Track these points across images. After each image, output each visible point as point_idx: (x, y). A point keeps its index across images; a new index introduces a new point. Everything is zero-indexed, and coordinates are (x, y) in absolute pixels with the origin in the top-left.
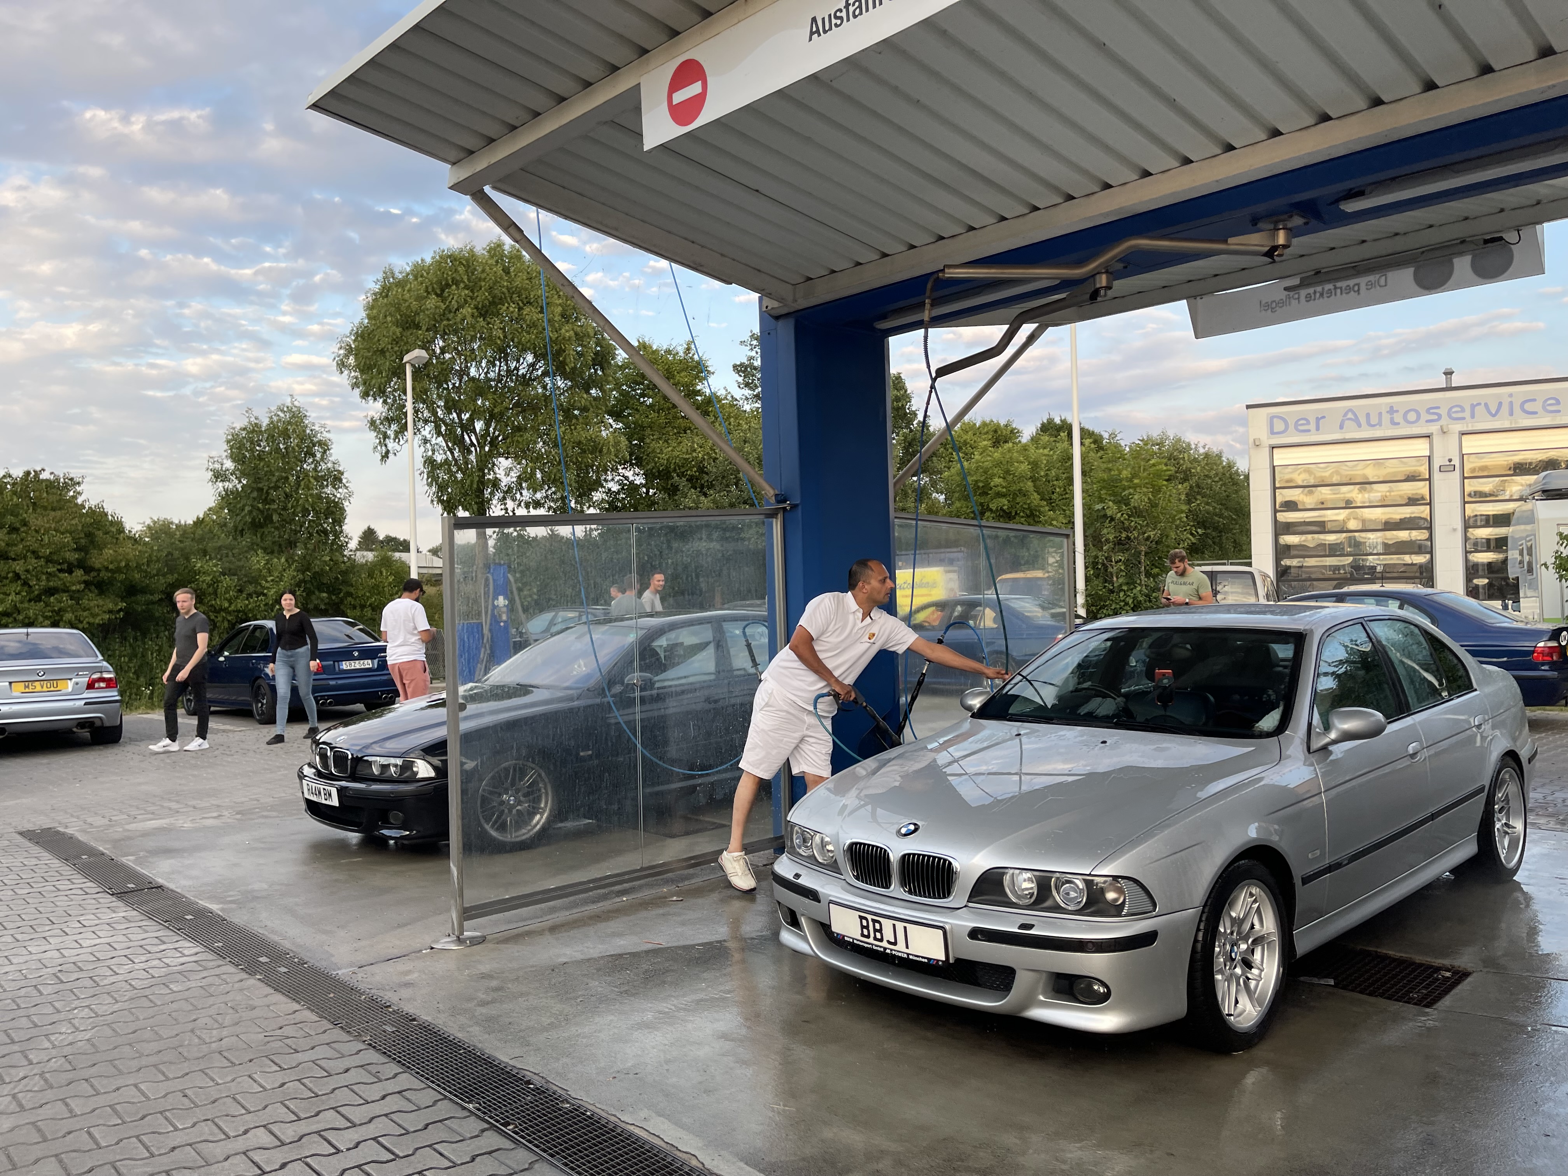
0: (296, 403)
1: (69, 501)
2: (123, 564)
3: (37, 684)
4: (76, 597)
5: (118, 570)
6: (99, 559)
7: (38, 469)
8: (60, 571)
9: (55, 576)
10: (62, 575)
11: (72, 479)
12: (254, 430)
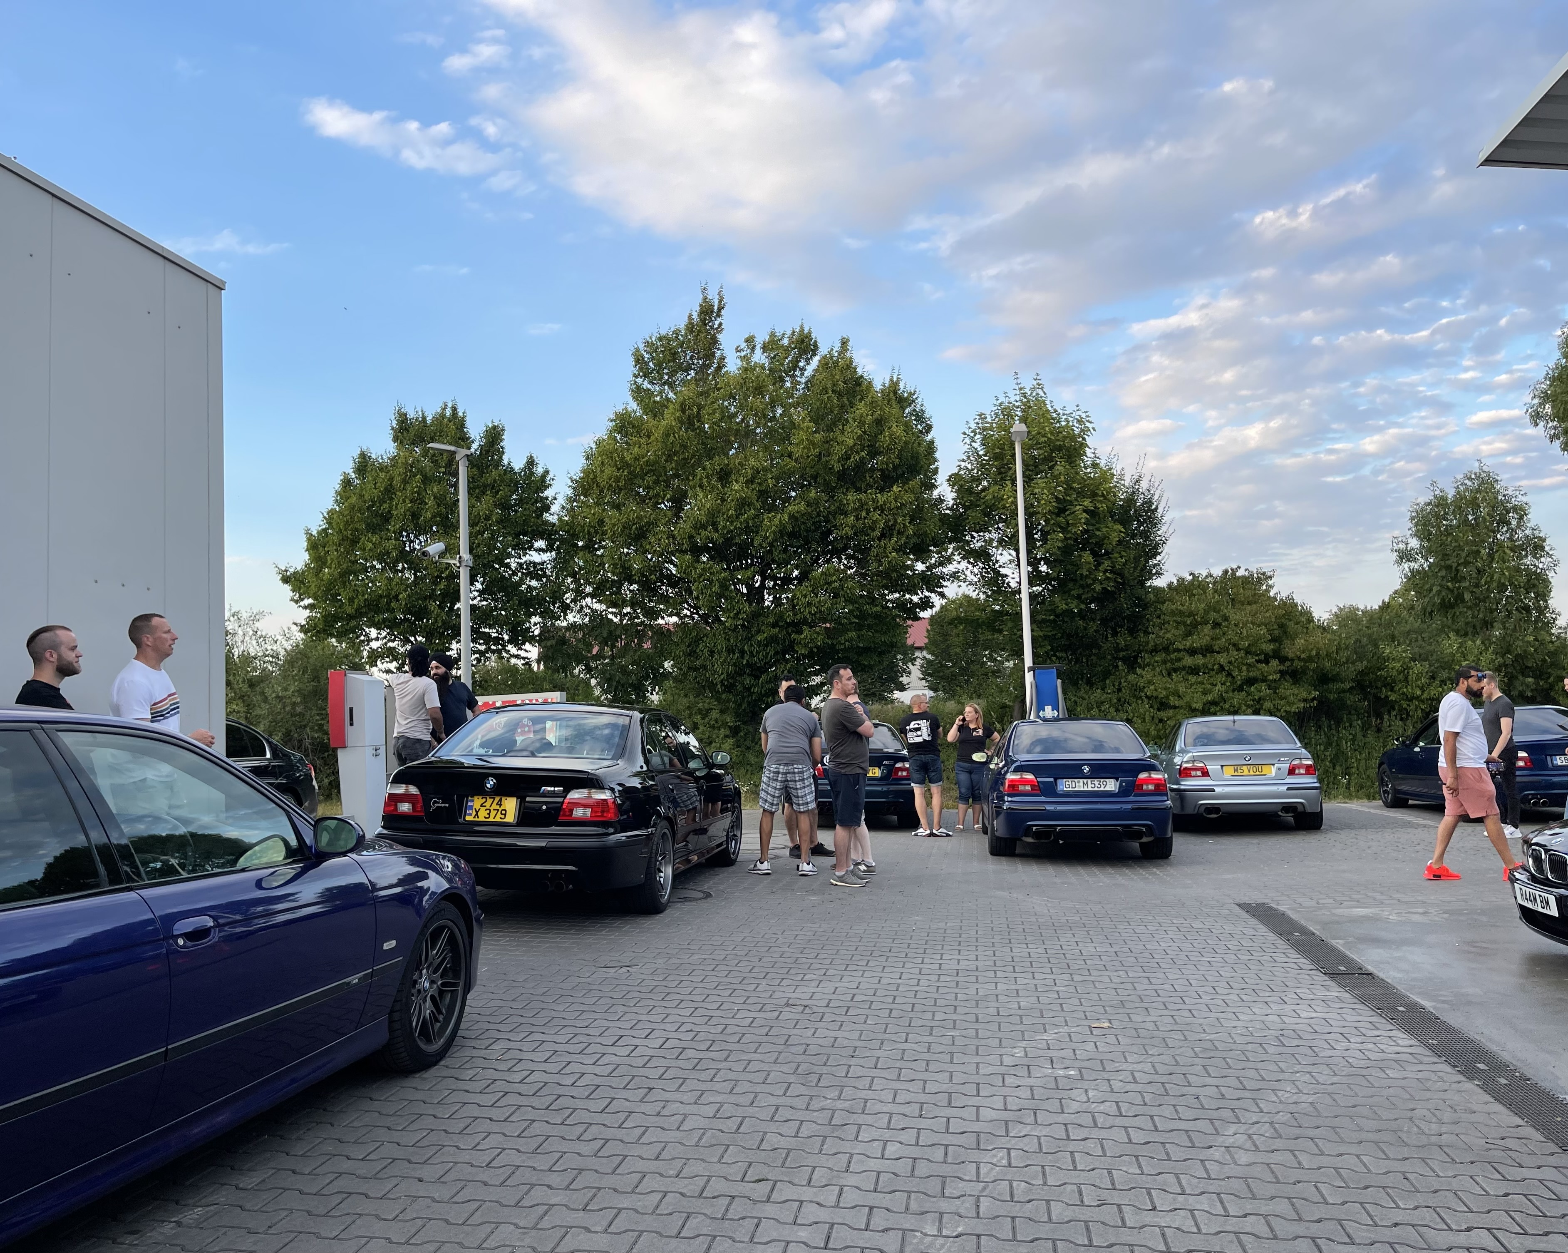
0: (1485, 468)
1: (1263, 595)
2: (1314, 653)
3: (1245, 768)
4: (1273, 686)
5: (1310, 659)
6: (1290, 651)
7: (1235, 567)
8: (1258, 661)
9: (1254, 666)
10: (1259, 665)
11: (1264, 574)
12: (1441, 502)
